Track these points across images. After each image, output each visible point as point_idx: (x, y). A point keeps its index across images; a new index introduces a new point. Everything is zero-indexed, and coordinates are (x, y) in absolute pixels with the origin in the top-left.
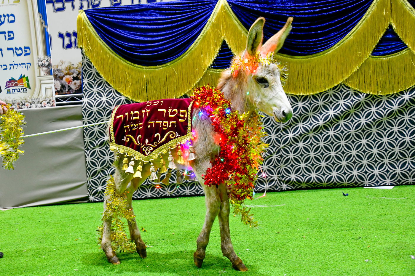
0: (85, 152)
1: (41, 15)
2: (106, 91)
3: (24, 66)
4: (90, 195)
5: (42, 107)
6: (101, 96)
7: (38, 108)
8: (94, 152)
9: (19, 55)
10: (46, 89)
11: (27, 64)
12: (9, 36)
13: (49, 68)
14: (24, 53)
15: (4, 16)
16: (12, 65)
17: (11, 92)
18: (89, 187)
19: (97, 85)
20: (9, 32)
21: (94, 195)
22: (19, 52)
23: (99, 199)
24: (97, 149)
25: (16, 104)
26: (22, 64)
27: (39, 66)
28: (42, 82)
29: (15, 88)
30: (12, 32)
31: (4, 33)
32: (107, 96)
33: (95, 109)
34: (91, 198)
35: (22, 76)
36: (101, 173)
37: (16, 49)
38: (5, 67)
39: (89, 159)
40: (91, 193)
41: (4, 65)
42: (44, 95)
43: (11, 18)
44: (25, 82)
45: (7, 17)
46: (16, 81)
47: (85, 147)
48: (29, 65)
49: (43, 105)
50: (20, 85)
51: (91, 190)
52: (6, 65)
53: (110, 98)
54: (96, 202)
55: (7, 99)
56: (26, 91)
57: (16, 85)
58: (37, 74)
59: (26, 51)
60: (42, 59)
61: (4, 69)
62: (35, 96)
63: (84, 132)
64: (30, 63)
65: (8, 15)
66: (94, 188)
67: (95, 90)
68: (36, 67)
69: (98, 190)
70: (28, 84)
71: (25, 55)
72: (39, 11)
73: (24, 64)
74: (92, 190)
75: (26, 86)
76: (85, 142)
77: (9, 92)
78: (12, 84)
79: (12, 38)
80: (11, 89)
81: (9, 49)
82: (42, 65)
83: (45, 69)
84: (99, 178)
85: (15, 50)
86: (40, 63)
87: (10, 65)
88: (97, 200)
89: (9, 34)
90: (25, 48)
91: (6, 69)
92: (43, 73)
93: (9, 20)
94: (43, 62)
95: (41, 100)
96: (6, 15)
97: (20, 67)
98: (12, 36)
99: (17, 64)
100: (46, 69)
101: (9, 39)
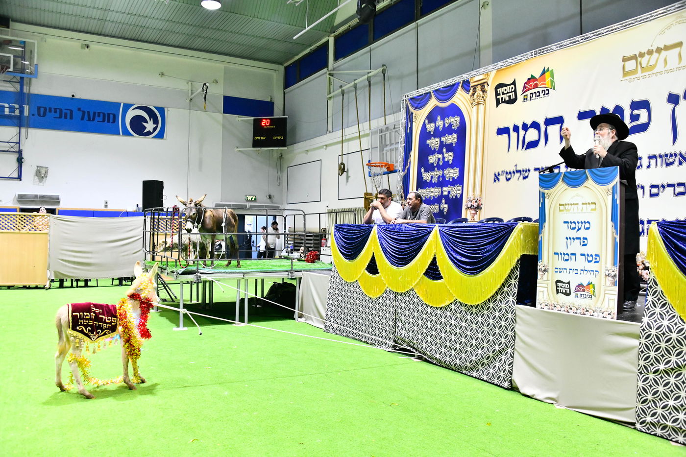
0: (638, 375)
1: (613, 225)
2: (669, 314)
3: (592, 272)
4: (637, 422)
5: (603, 317)
6: (663, 319)
7: (599, 318)
8: (647, 378)
9: (589, 261)
10: (609, 299)
11: (596, 271)
12: (584, 242)
13: (614, 279)
14: (594, 260)
15: (582, 223)
16: (583, 270)
17: (579, 296)
18: (638, 413)
19: (661, 305)
20: (584, 238)
21: (641, 423)
22: (590, 258)
23: (647, 430)
24: (651, 376)
25: (581, 309)
26: (591, 271)
27: (606, 275)
28: (607, 292)
29: (582, 293)
30: (586, 239)
31: (580, 238)
32: (669, 320)
33: (653, 332)
34: (638, 426)
35: (590, 282)
36: (652, 403)
37: (588, 255)
38: (576, 272)
39: (641, 384)
40: (638, 420)
41: (576, 270)
42: (607, 306)
43: (587, 225)
44: (592, 289)
45: (584, 224)
46: (584, 287)
47: (638, 370)
48: (597, 273)
49: (604, 315)
50: (588, 291)
51: (638, 417)
52: (577, 270)
53: (672, 324)
54: (642, 431)
55: (575, 303)
56: (591, 298)
57: (584, 291)
58: (603, 283)
59: (596, 259)
60: (609, 269)
61: (576, 273)
62: (599, 305)
63: (639, 354)
64: (598, 271)
65: (585, 222)
66: (642, 417)
67: (658, 310)
68: (603, 275)
69: (646, 420)
70: (594, 292)
71: (595, 262)
72: (612, 220)
73: (593, 271)
74: (640, 418)
75: (592, 293)
76: (639, 365)
77: (577, 296)
78: (581, 289)
79: (586, 245)
80: (579, 293)
81: (582, 255)
82: (608, 275)
83: (610, 279)
84: (649, 408)
85: (586, 256)
86: (607, 273)
87: (581, 270)
88: (644, 431)
89: (584, 240)
90: (596, 255)
91: (577, 273)
92: (608, 283)
93: (585, 227)
94: (610, 272)
95: (603, 310)
96: (583, 222)
97: (589, 273)
98: (586, 243)
99: (587, 270)
100: (612, 279)
101: (583, 245)
